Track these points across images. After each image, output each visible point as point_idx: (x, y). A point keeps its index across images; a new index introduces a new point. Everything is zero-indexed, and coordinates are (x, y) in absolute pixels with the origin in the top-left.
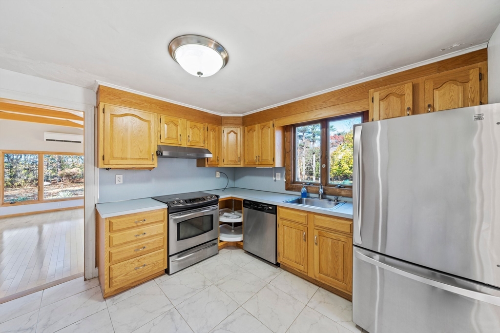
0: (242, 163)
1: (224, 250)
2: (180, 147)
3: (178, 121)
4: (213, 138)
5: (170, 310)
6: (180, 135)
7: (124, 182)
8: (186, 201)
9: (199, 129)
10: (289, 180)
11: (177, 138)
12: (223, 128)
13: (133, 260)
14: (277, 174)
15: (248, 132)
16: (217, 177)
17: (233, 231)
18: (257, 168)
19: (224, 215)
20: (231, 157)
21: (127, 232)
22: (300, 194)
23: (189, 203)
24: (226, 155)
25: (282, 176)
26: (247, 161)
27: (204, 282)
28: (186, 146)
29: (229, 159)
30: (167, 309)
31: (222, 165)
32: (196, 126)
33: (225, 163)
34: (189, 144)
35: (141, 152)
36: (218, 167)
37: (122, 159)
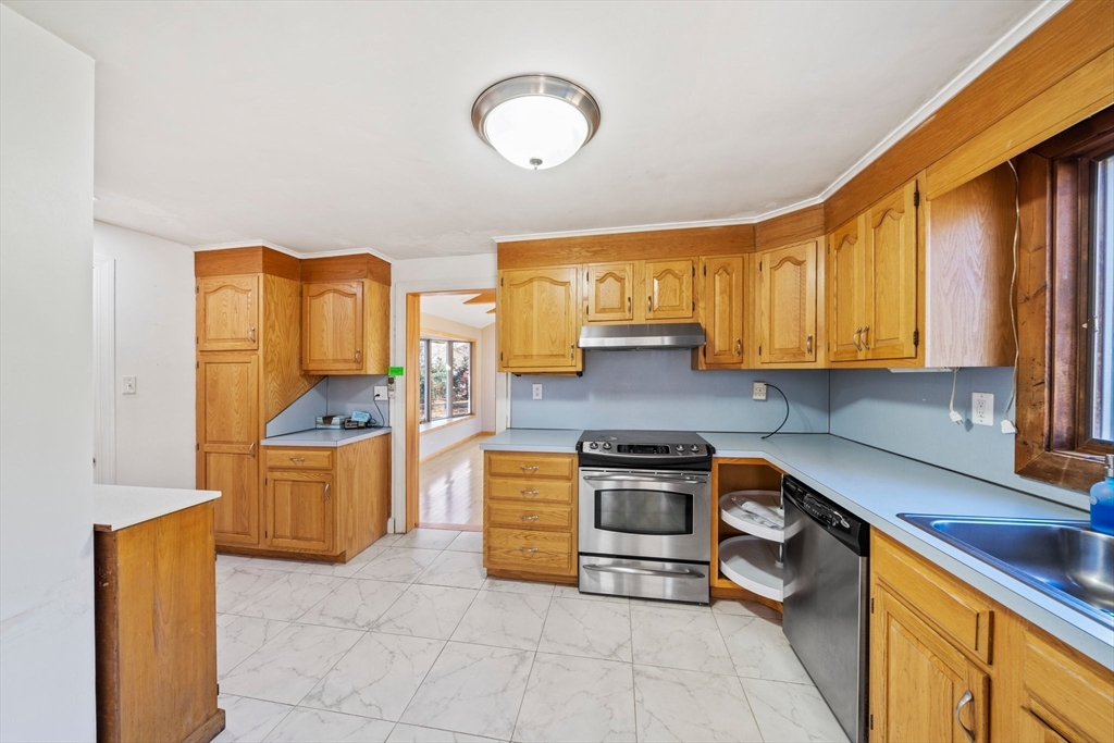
0: (821, 354)
1: (737, 604)
2: (632, 326)
3: (624, 270)
4: (722, 293)
5: (526, 651)
6: (629, 299)
7: (544, 396)
8: (620, 449)
9: (679, 278)
10: (1036, 427)
11: (621, 308)
12: (758, 256)
13: (518, 532)
14: (976, 397)
15: (839, 248)
16: (755, 397)
17: (779, 565)
18: (893, 371)
19: (744, 506)
20: (785, 338)
21: (511, 481)
22: (1084, 501)
23: (625, 452)
24: (766, 333)
25: (999, 409)
26: (834, 348)
27: (620, 646)
28: (644, 322)
29: (777, 346)
30: (526, 646)
31: (755, 362)
32: (668, 271)
33: (766, 356)
34: (651, 315)
35: (553, 343)
36: (740, 370)
37: (526, 357)
